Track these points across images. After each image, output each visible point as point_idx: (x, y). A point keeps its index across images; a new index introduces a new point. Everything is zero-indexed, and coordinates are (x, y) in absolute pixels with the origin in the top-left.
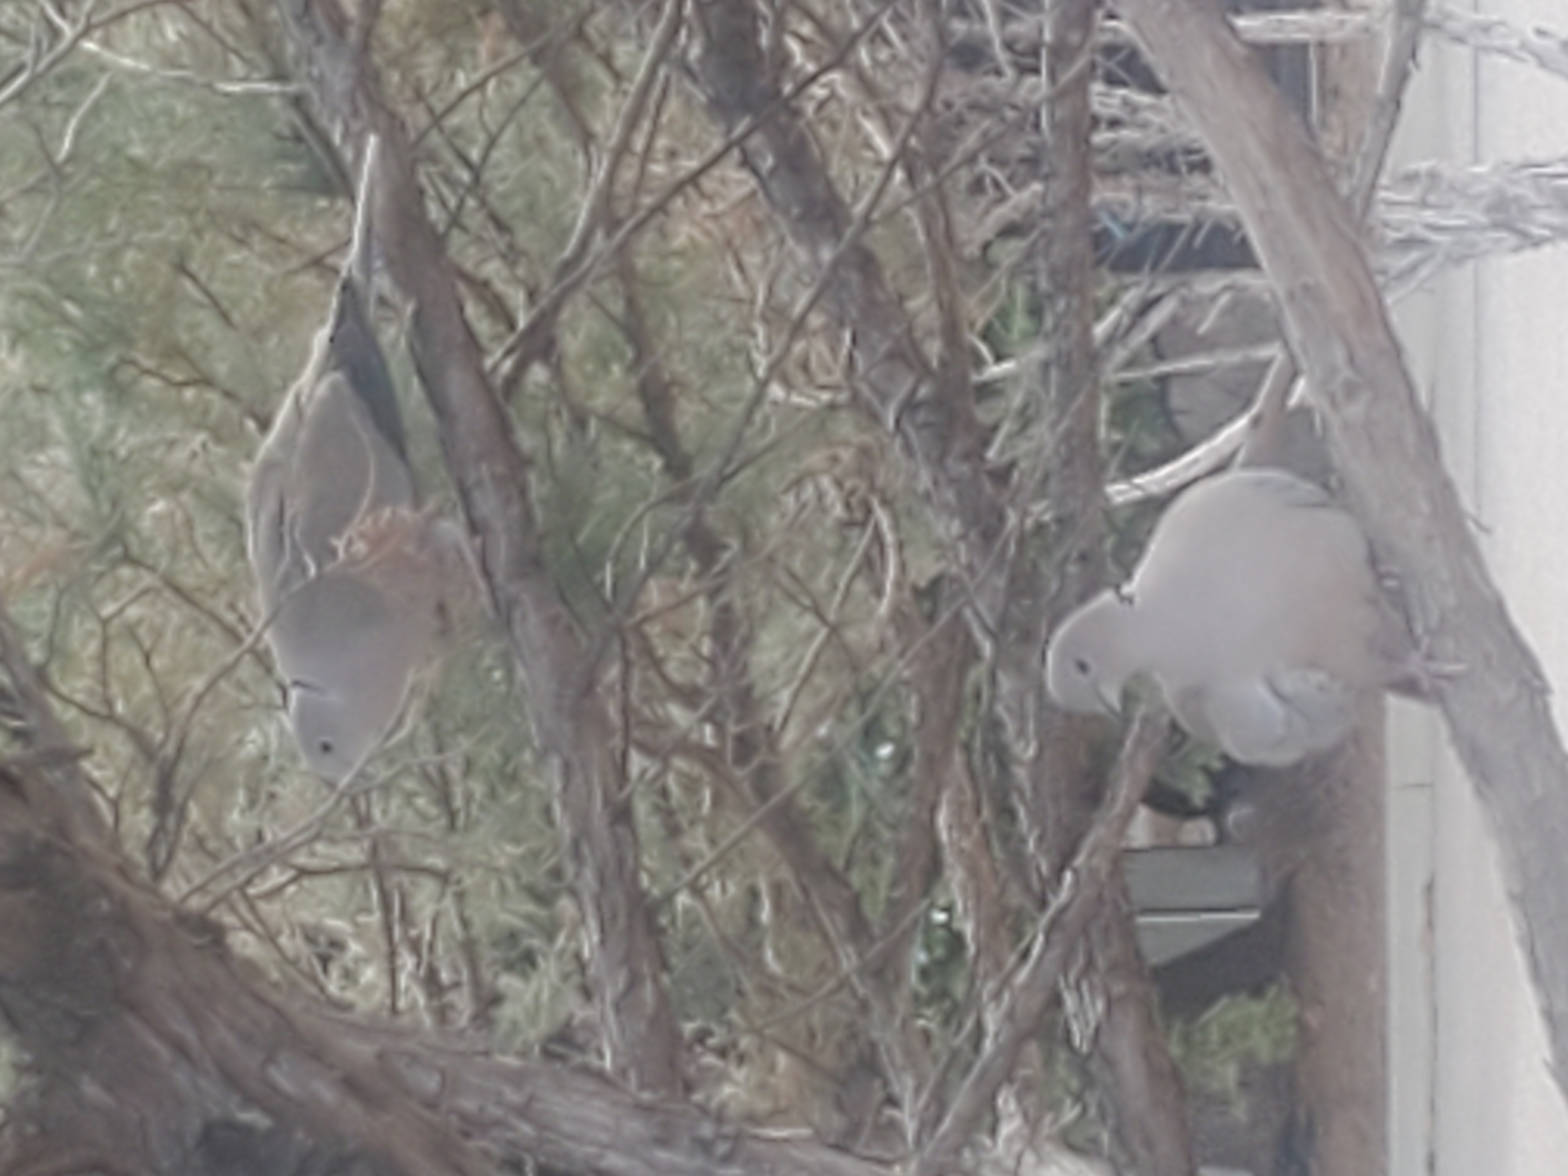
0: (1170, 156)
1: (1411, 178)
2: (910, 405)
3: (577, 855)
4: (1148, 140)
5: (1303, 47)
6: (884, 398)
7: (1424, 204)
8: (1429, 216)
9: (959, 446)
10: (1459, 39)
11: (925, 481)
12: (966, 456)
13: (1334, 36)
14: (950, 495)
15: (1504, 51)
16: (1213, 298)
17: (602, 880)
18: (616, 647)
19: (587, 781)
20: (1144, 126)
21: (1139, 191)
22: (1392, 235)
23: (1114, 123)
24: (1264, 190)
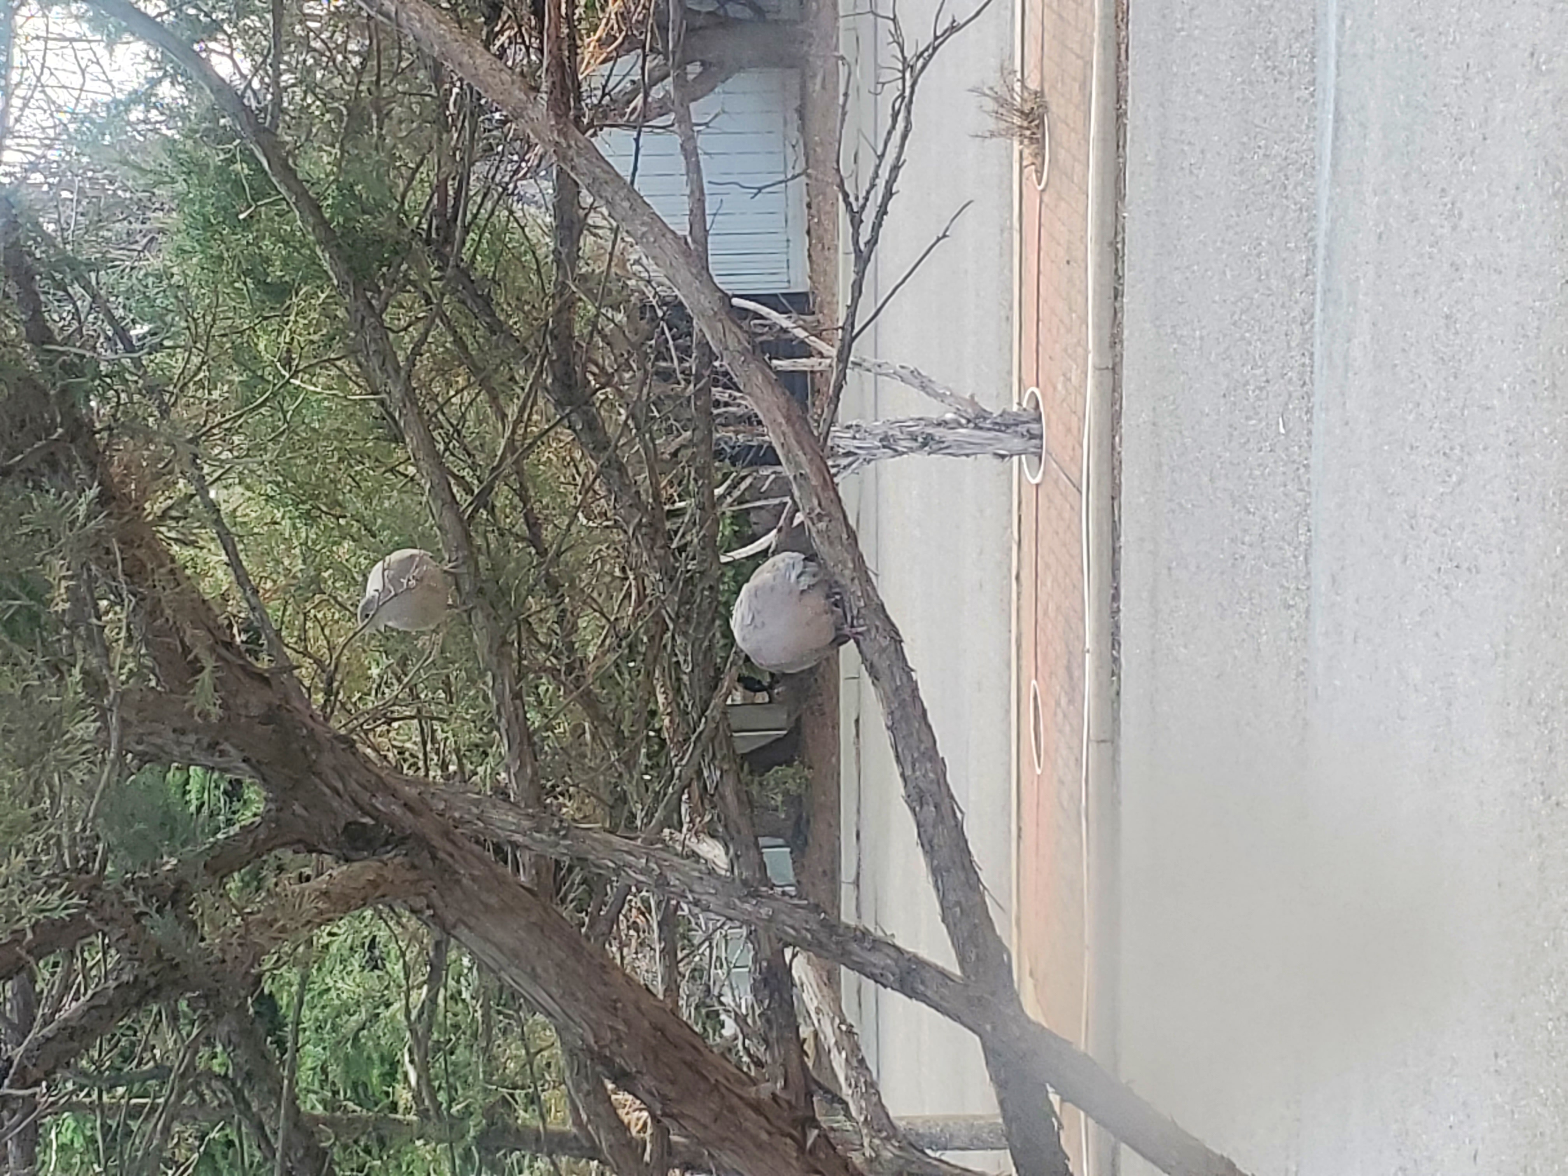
0: (749, 418)
1: (849, 427)
2: (640, 524)
3: (499, 713)
4: (740, 411)
5: (805, 372)
6: (628, 523)
7: (854, 438)
8: (857, 443)
9: (660, 542)
10: (869, 370)
11: (645, 557)
12: (662, 547)
13: (817, 368)
14: (656, 563)
15: (887, 375)
16: (768, 477)
17: (509, 722)
18: (515, 627)
19: (503, 683)
20: (739, 405)
21: (737, 433)
22: (841, 451)
23: (726, 404)
24: (784, 434)
